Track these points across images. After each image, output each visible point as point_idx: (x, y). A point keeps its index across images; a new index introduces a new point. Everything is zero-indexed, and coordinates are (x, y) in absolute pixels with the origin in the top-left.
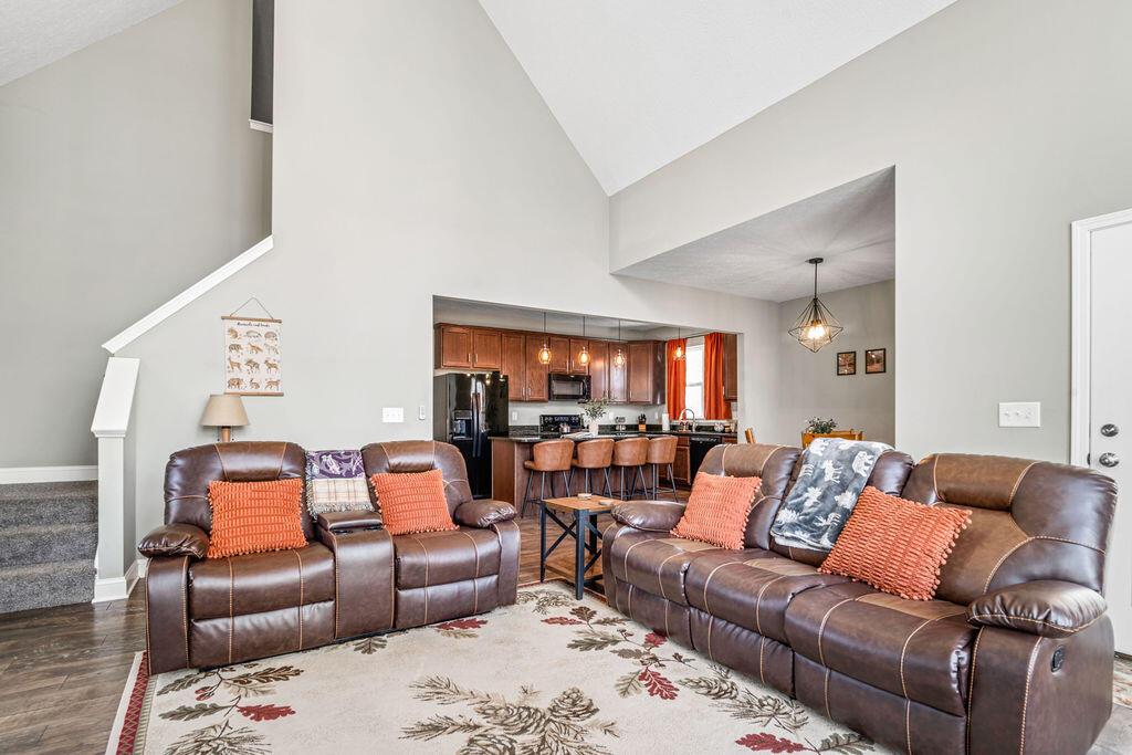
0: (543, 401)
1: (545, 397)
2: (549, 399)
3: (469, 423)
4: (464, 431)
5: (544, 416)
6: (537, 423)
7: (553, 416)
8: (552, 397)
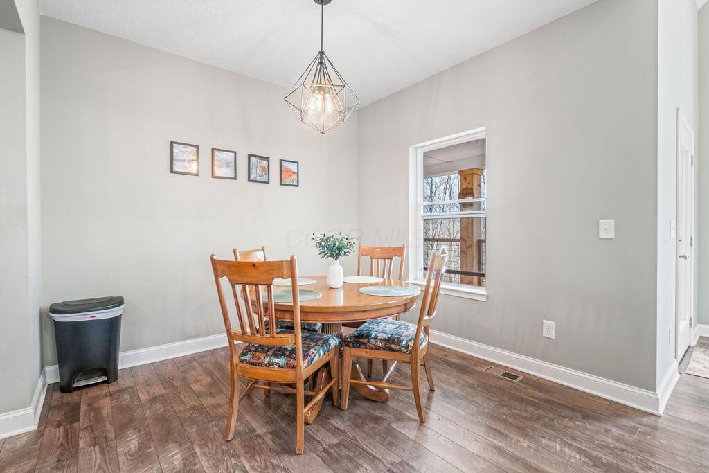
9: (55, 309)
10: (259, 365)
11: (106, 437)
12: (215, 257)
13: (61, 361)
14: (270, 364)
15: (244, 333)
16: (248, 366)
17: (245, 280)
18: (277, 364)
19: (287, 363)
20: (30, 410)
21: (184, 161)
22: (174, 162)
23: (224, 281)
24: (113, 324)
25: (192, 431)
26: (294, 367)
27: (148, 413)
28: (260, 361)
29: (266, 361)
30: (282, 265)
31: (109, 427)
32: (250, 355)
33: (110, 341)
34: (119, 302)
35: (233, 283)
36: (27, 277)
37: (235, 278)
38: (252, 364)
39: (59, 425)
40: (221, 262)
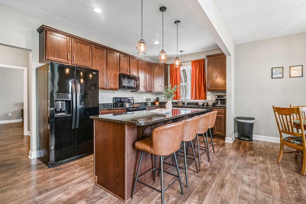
0: (116, 89)
1: (117, 87)
2: (120, 88)
3: (69, 103)
4: (64, 109)
5: (116, 98)
6: (111, 102)
7: (120, 98)
8: (121, 87)
9: (237, 118)
10: (290, 142)
11: (246, 150)
12: (274, 106)
13: (238, 132)
14: (293, 143)
15: (283, 130)
16: (286, 142)
17: (282, 113)
18: (296, 143)
19: (300, 144)
20: (231, 138)
21: (277, 74)
22: (273, 75)
23: (276, 113)
24: (252, 125)
25: (268, 157)
26: (302, 146)
27: (257, 149)
28: (290, 141)
29: (293, 141)
30: (294, 109)
31: (247, 148)
32: (287, 139)
33: (250, 130)
34: (253, 119)
35: (279, 114)
36: (231, 109)
37: (279, 112)
38: (288, 141)
39: (237, 144)
40: (276, 108)
